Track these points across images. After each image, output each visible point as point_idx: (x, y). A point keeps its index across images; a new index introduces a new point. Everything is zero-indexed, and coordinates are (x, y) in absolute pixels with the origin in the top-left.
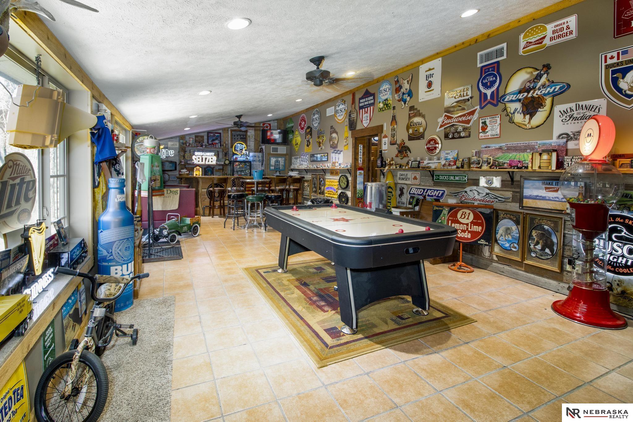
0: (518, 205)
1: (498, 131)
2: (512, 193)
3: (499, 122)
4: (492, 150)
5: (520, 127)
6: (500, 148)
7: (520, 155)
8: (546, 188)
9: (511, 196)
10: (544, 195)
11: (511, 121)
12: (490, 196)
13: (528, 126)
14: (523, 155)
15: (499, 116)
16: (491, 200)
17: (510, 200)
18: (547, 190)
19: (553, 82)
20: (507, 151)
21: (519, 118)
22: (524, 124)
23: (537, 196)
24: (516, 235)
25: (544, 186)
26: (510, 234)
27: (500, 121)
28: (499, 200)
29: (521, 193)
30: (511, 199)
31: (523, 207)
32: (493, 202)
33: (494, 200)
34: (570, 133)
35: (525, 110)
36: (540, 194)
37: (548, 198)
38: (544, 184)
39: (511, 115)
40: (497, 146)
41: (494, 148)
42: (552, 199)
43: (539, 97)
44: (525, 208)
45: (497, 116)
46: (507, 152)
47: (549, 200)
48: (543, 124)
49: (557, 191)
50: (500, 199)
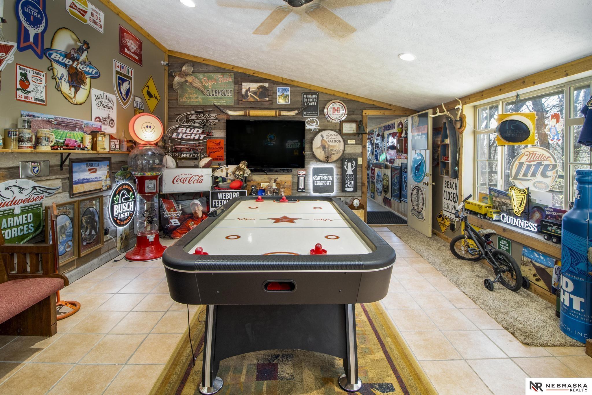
0: (67, 194)
1: (44, 94)
2: (60, 180)
3: (44, 83)
4: (39, 121)
5: (66, 99)
6: (49, 121)
7: (70, 133)
8: (90, 170)
9: (61, 185)
10: (88, 177)
11: (58, 88)
12: (38, 190)
13: (73, 99)
14: (73, 134)
15: (45, 75)
16: (40, 196)
17: (60, 191)
18: (90, 172)
19: (90, 64)
20: (57, 126)
21: (65, 87)
22: (70, 97)
23: (84, 179)
24: (70, 230)
25: (88, 168)
26: (64, 233)
27: (46, 82)
28: (50, 193)
29: (71, 179)
30: (61, 188)
31: (73, 195)
32: (42, 198)
33: (42, 195)
34: (101, 118)
35: (70, 80)
36: (86, 177)
37: (91, 180)
38: (87, 165)
39: (58, 80)
40: (45, 117)
41: (40, 119)
42: (93, 180)
43: (81, 72)
44: (75, 196)
45: (42, 73)
46: (58, 128)
47: (92, 181)
48: (84, 103)
49: (95, 172)
50: (49, 191)
